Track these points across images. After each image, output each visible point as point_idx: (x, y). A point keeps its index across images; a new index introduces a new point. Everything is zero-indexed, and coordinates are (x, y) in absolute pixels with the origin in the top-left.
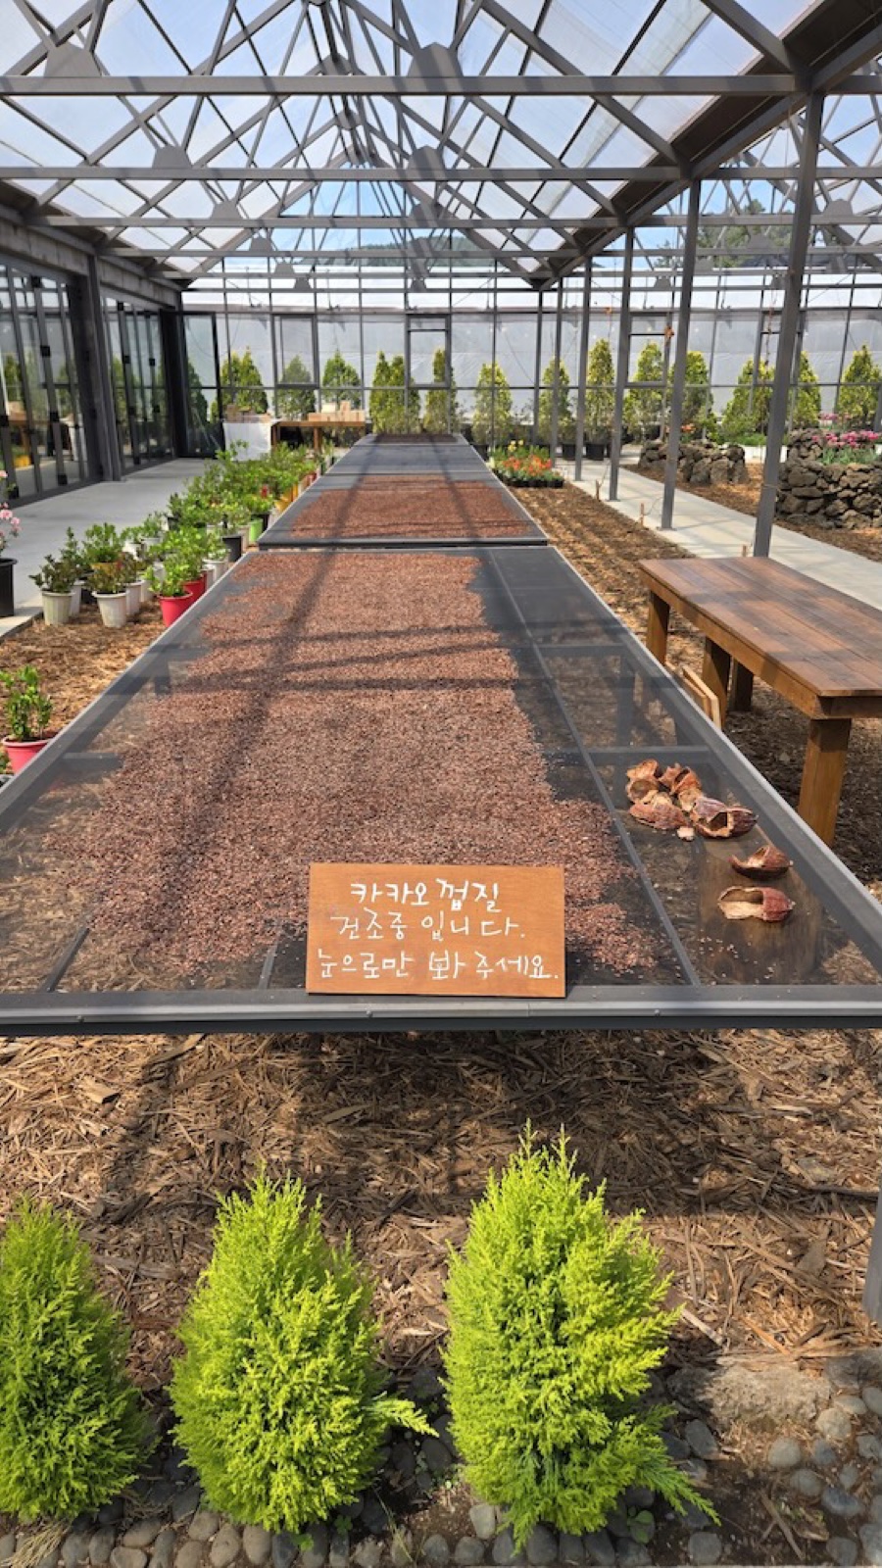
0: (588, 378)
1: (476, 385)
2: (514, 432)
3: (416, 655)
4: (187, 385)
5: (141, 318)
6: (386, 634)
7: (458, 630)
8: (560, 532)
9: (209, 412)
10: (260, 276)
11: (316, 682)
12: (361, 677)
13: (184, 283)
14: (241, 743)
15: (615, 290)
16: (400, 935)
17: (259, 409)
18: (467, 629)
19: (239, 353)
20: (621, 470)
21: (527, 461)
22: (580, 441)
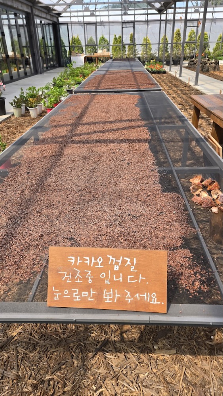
0: (174, 41)
1: (142, 43)
2: (152, 57)
3: (117, 130)
4: (61, 45)
5: (47, 26)
6: (108, 122)
7: (131, 120)
8: (165, 87)
9: (67, 54)
10: (80, 11)
11: (82, 140)
12: (97, 138)
13: (59, 14)
14: (52, 165)
15: (182, 13)
16: (90, 281)
17: (81, 52)
18: (134, 120)
19: (75, 36)
20: (183, 68)
21: (155, 66)
22: (171, 60)
